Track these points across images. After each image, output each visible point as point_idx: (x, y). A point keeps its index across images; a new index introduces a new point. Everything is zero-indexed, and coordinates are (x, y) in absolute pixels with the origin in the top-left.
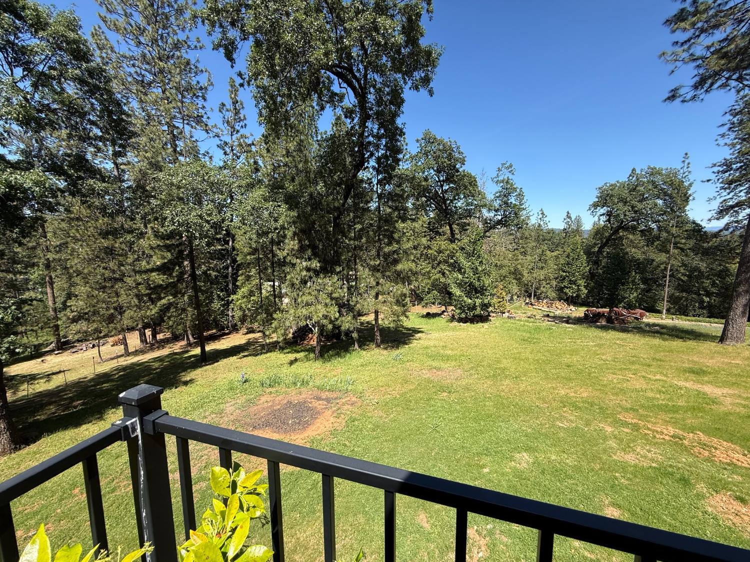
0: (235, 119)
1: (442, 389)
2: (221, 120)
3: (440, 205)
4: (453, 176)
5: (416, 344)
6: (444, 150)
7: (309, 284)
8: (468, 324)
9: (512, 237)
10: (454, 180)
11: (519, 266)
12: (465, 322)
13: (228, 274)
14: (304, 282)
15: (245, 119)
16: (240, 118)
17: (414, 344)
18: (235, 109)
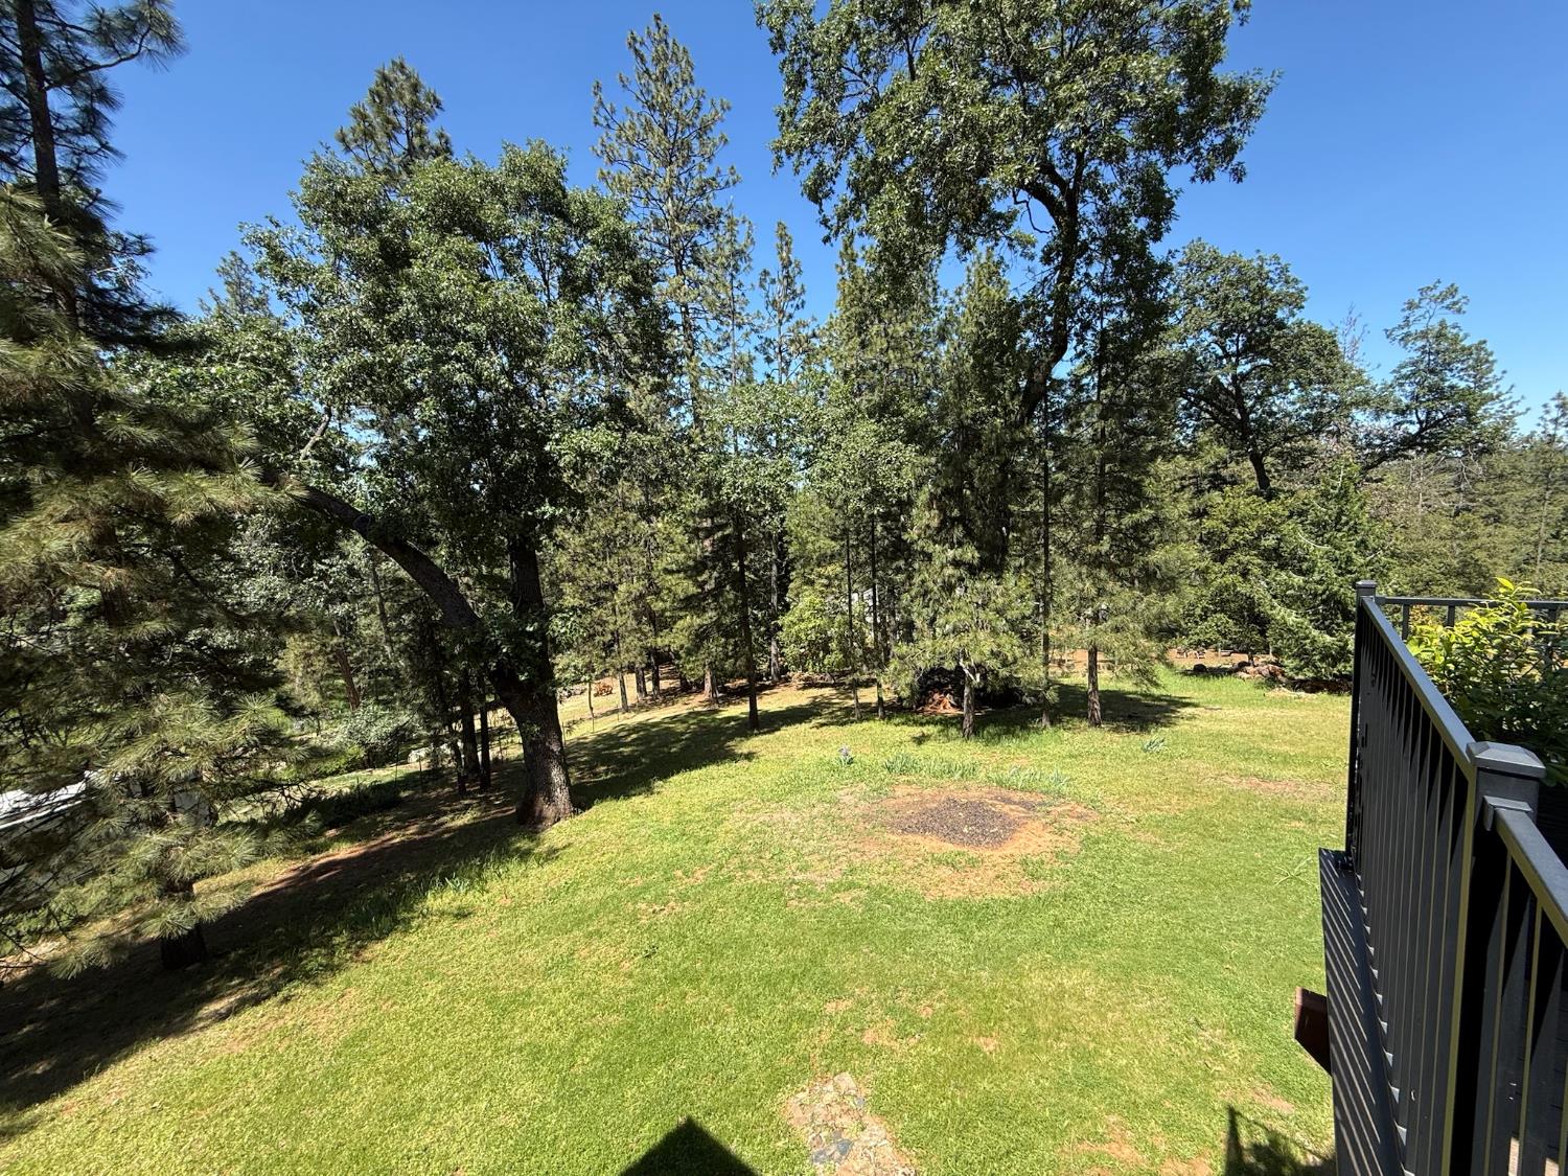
0: (786, 296)
1: (1291, 814)
2: (763, 301)
3: (1226, 413)
4: (1268, 339)
5: (1184, 726)
6: (1243, 280)
7: (958, 591)
8: (1323, 695)
9: (1449, 477)
10: (1269, 348)
11: (1480, 555)
12: (1314, 690)
13: (770, 578)
14: (949, 588)
15: (803, 291)
16: (794, 291)
17: (1182, 726)
18: (788, 277)
